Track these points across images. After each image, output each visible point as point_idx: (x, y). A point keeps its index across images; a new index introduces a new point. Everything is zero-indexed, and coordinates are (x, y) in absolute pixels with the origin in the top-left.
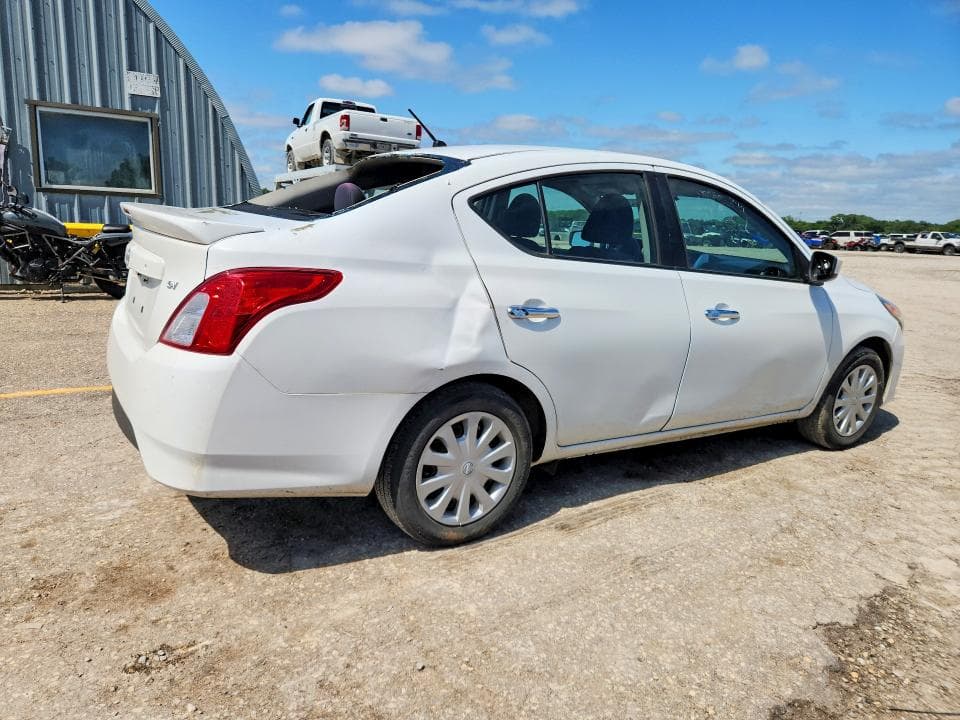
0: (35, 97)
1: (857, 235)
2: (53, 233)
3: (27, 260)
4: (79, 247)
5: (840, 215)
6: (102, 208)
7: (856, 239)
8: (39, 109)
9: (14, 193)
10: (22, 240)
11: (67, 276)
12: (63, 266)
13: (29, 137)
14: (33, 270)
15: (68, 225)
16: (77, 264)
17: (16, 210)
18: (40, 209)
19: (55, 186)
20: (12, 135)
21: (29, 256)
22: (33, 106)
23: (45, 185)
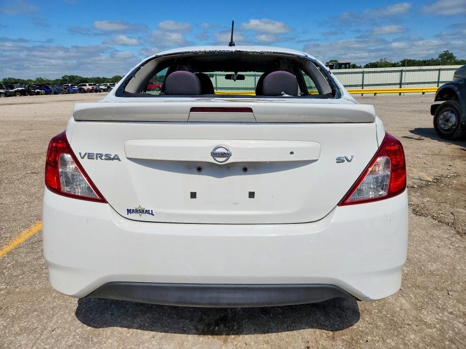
1: (90, 85)
5: (65, 76)
7: (90, 87)
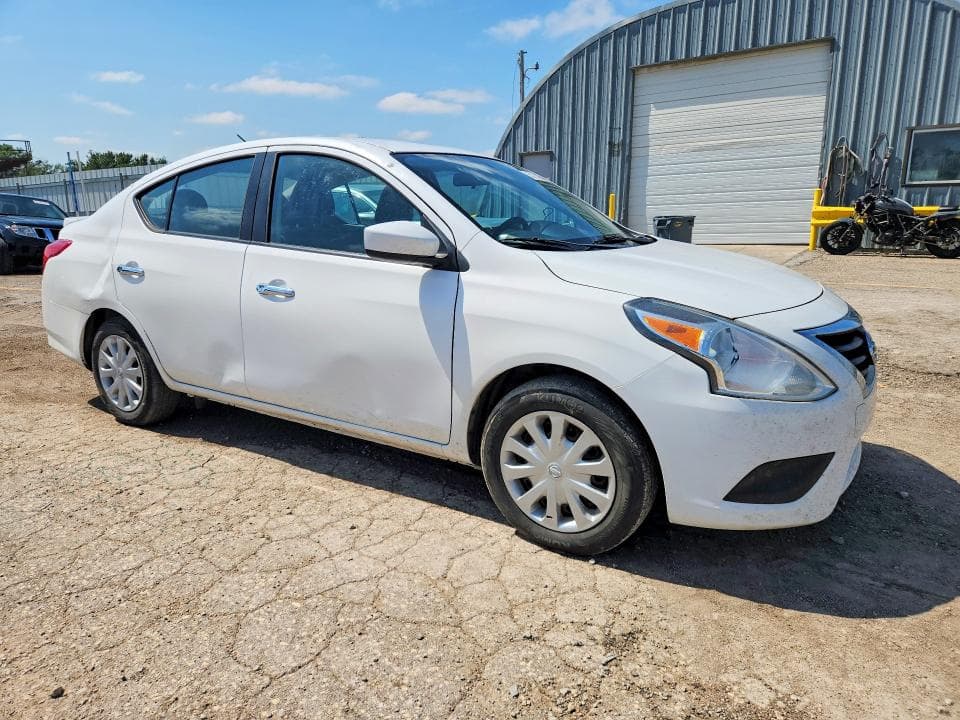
0: (914, 125)
2: (905, 213)
3: (884, 231)
4: (919, 222)
6: (945, 195)
8: (914, 132)
9: (886, 189)
10: (884, 218)
11: (908, 242)
12: (907, 234)
13: (904, 153)
14: (887, 237)
15: (916, 208)
16: (916, 234)
17: (884, 199)
18: (901, 199)
19: (915, 183)
20: (893, 152)
21: (885, 228)
22: (911, 130)
23: (907, 182)
